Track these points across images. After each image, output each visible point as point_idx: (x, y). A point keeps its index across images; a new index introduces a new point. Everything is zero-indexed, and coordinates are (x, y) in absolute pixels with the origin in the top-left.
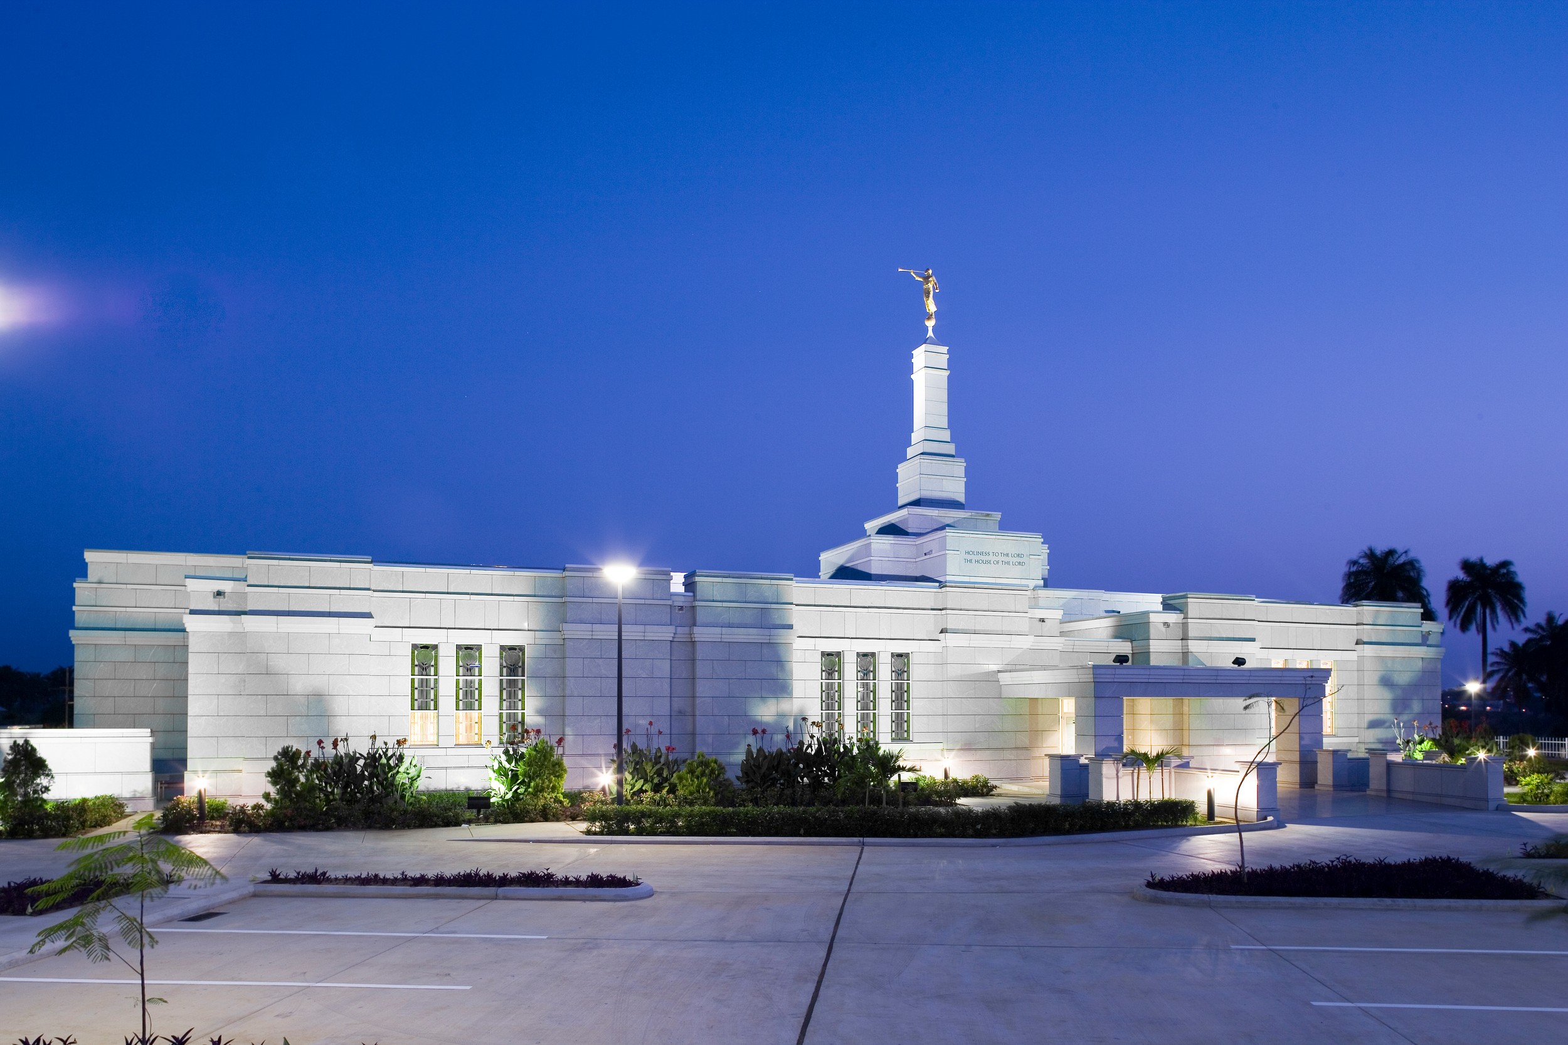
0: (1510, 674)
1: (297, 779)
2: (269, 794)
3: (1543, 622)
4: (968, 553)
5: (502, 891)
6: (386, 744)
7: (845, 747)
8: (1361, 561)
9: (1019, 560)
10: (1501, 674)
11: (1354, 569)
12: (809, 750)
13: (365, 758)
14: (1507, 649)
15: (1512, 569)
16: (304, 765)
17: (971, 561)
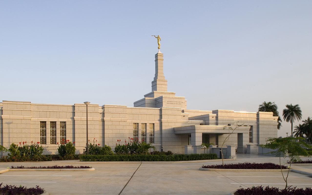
0: (299, 132)
1: (15, 150)
2: (9, 154)
3: (307, 120)
4: (168, 101)
5: (62, 169)
6: (35, 143)
7: (139, 144)
8: (263, 105)
9: (180, 103)
10: (296, 132)
11: (261, 107)
12: (130, 145)
13: (30, 147)
14: (298, 126)
15: (299, 106)
16: (16, 148)
17: (168, 103)
